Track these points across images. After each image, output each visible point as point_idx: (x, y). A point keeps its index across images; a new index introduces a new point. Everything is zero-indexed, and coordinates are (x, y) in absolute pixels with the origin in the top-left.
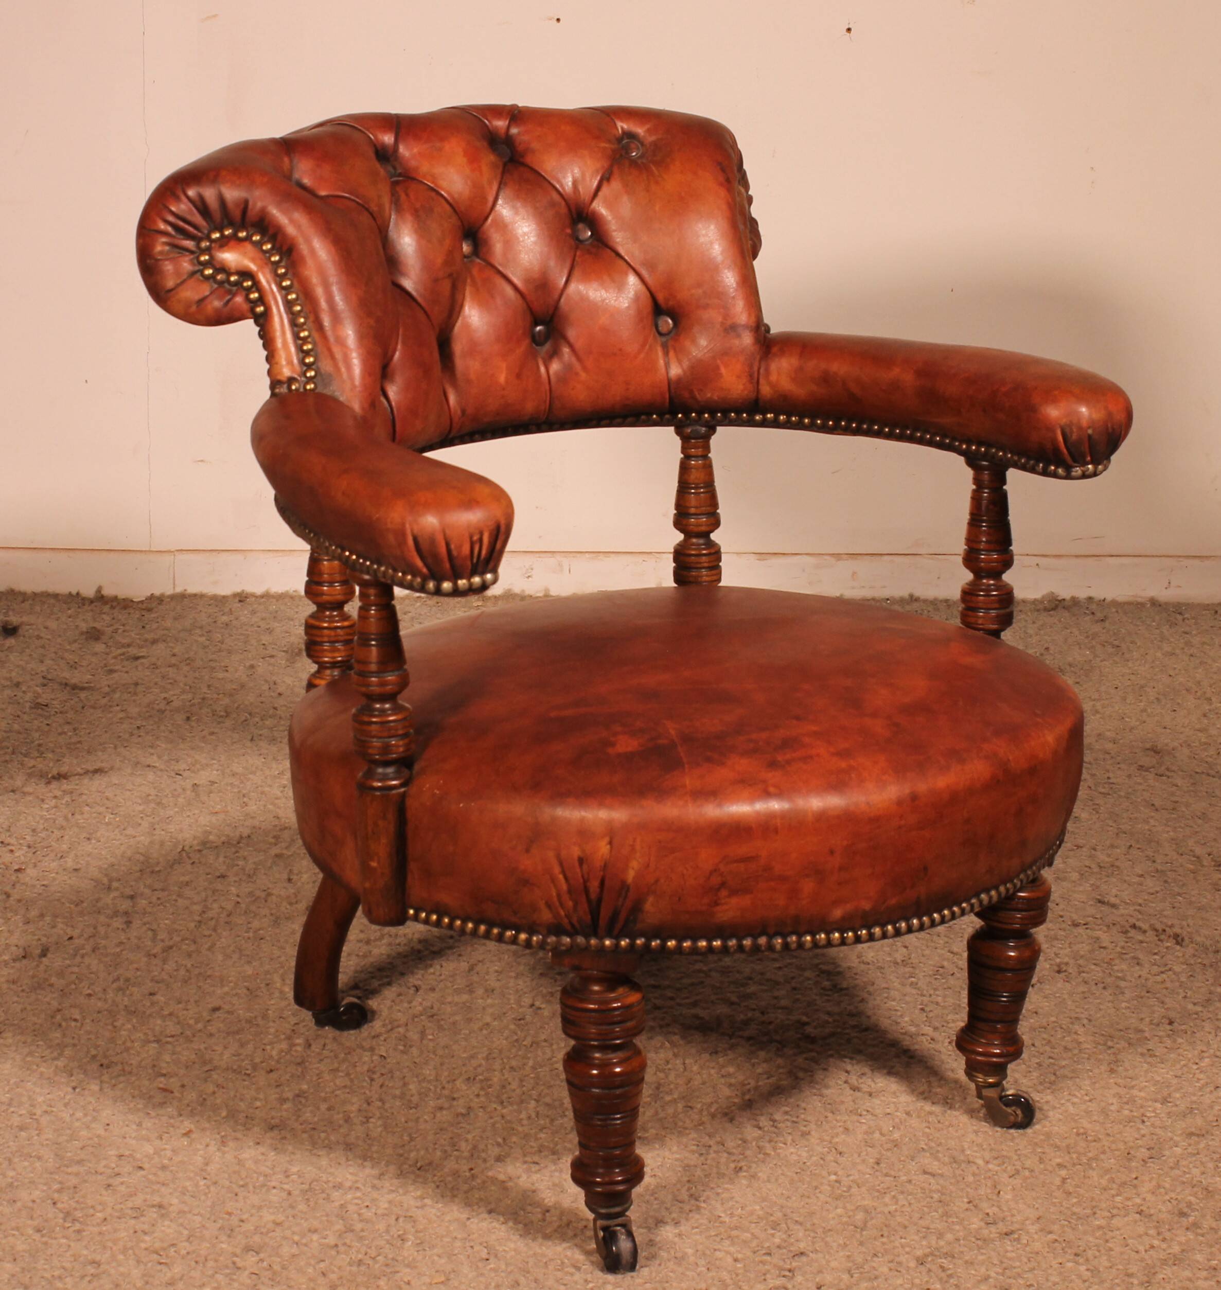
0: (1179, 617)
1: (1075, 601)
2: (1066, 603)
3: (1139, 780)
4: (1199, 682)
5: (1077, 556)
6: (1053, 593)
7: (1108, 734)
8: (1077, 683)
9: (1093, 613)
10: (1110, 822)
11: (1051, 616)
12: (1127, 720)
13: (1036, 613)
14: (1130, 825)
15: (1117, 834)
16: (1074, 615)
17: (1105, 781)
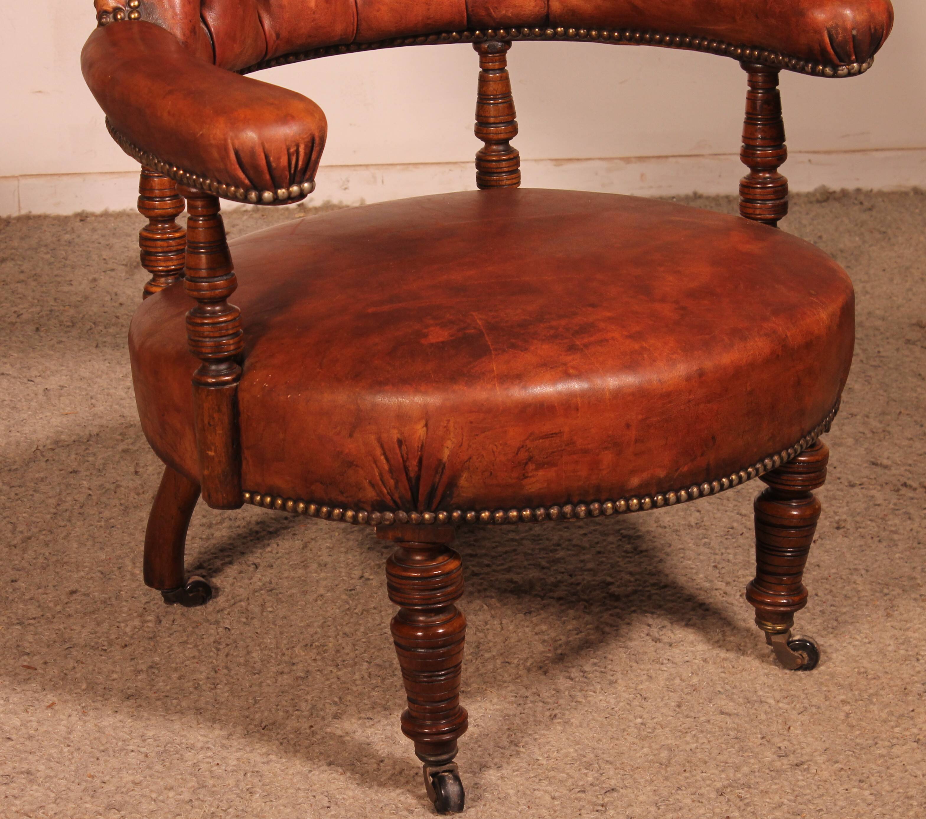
1: (844, 193)
2: (837, 195)
3: (906, 352)
5: (846, 152)
6: (824, 186)
7: (878, 312)
8: (849, 267)
9: (861, 204)
10: (881, 392)
11: (823, 207)
12: (895, 299)
13: (810, 205)
14: (899, 394)
15: (888, 403)
16: (844, 206)
17: (876, 355)
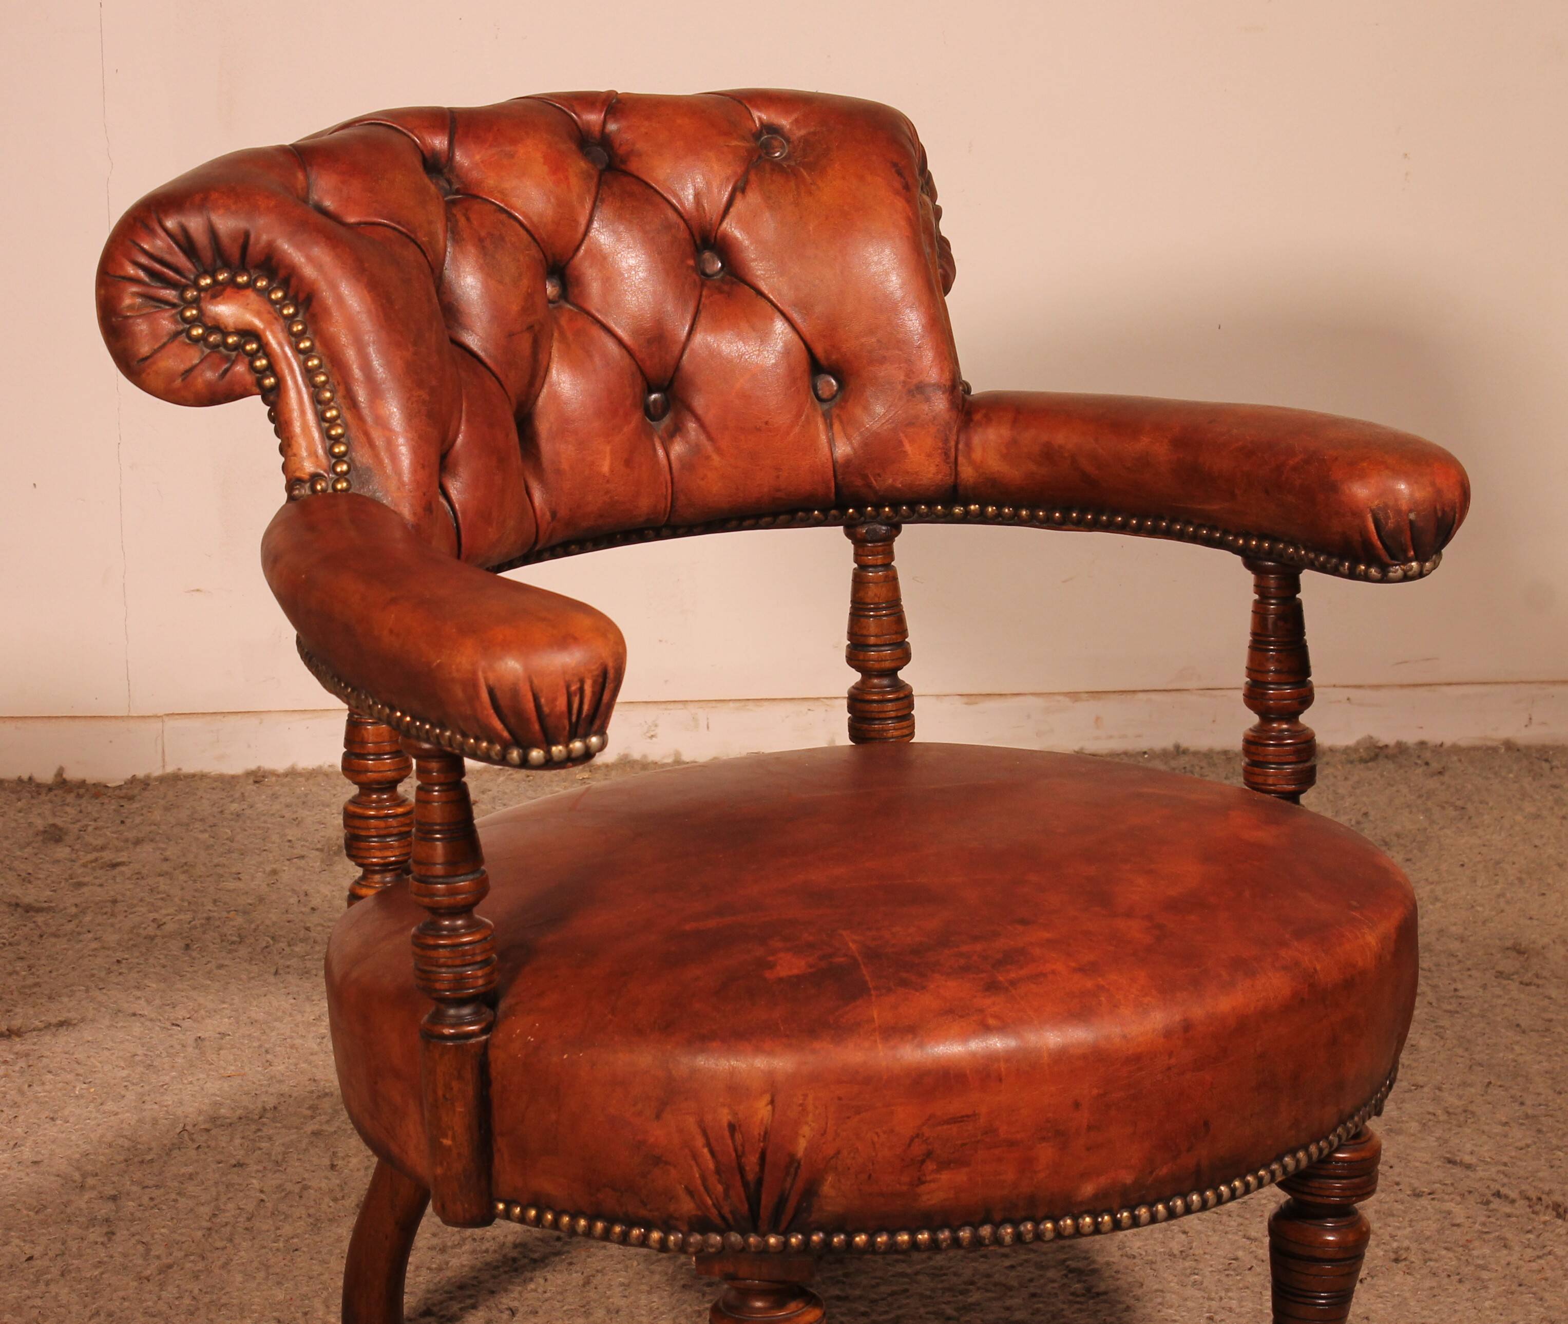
0: (1546, 766)
1: (1401, 748)
2: (1390, 751)
3: (1498, 991)
5: (1402, 686)
6: (1371, 738)
7: (1454, 928)
8: (1408, 860)
9: (1427, 764)
10: (1460, 1051)
11: (1369, 769)
12: (1479, 909)
13: (1349, 766)
14: (1488, 1054)
15: (1471, 1067)
16: (1401, 767)
17: (1452, 993)
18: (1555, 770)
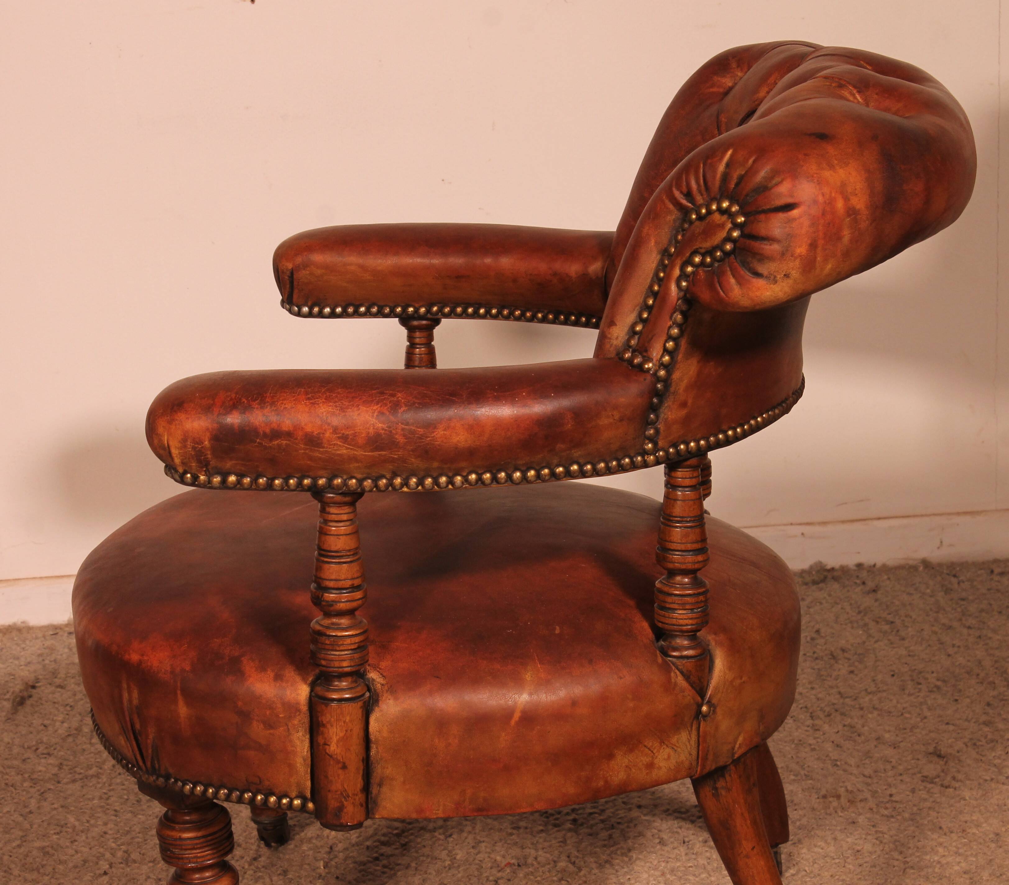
0: (954, 580)
1: (844, 570)
2: (836, 574)
3: (924, 794)
4: (980, 662)
5: (843, 522)
6: (820, 563)
7: (887, 735)
8: (852, 672)
9: (864, 583)
10: (896, 855)
11: (821, 589)
12: (907, 715)
13: (805, 587)
14: (918, 856)
15: (905, 870)
16: (844, 587)
17: (888, 798)
18: (962, 584)
